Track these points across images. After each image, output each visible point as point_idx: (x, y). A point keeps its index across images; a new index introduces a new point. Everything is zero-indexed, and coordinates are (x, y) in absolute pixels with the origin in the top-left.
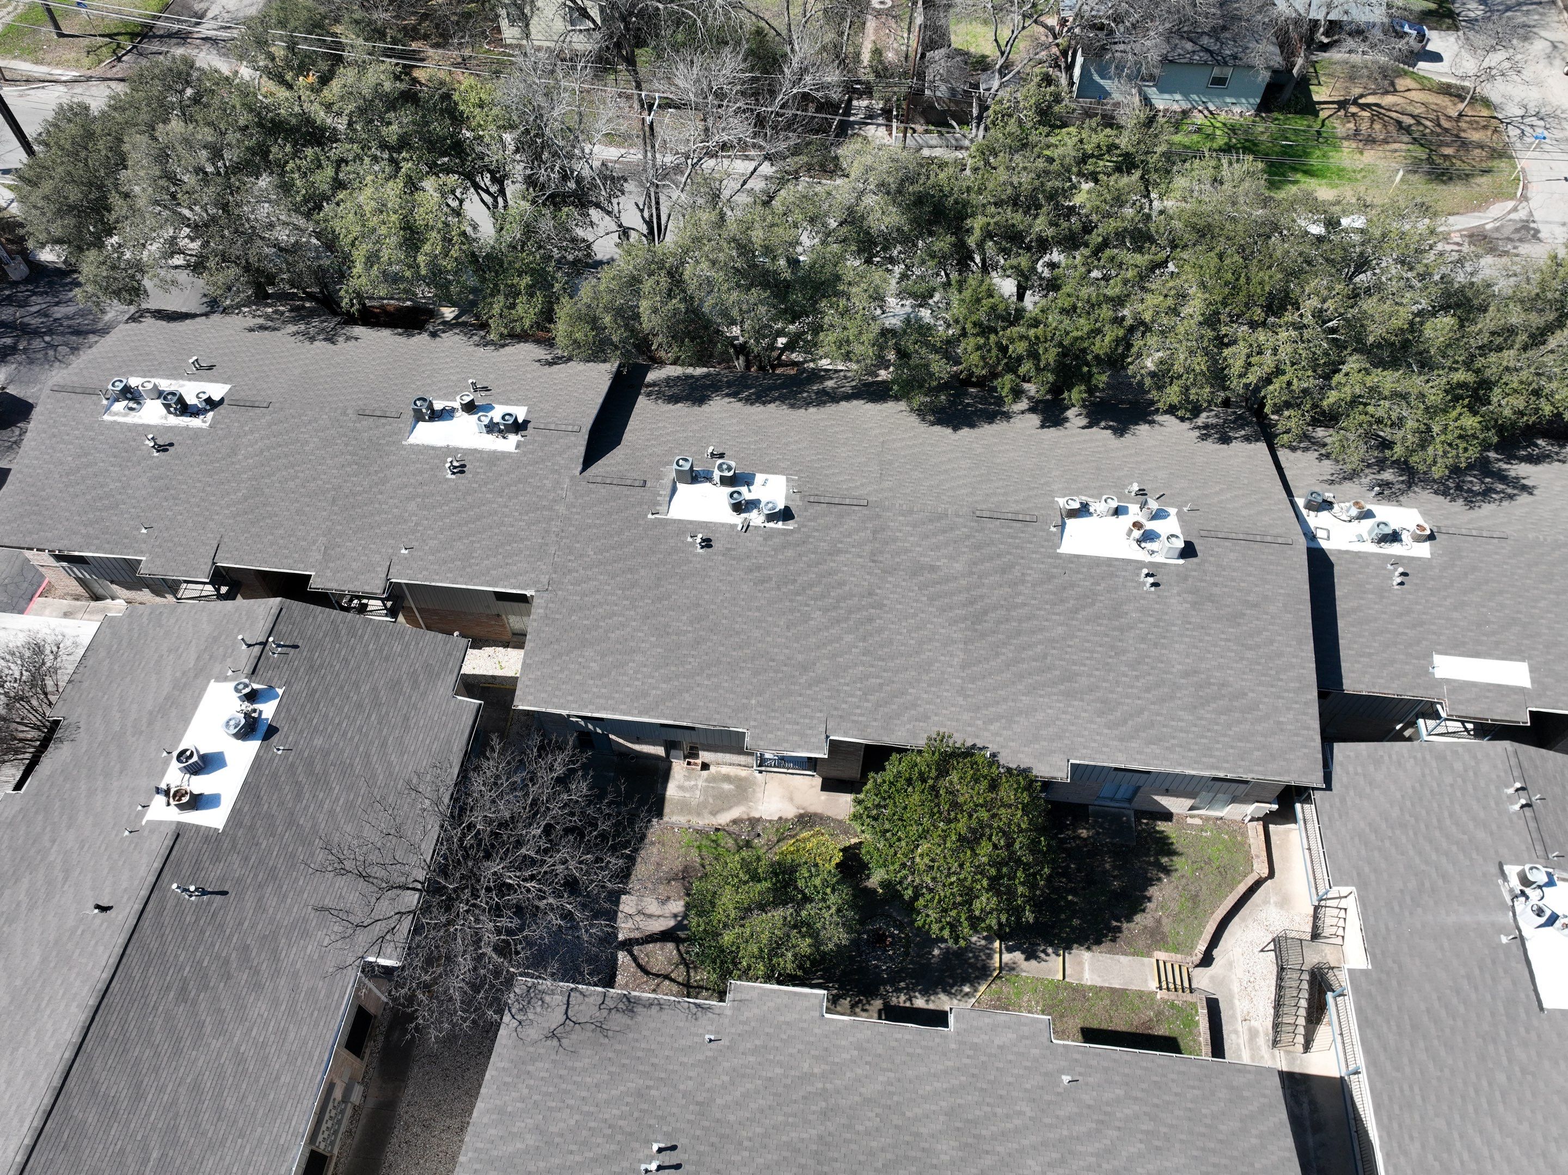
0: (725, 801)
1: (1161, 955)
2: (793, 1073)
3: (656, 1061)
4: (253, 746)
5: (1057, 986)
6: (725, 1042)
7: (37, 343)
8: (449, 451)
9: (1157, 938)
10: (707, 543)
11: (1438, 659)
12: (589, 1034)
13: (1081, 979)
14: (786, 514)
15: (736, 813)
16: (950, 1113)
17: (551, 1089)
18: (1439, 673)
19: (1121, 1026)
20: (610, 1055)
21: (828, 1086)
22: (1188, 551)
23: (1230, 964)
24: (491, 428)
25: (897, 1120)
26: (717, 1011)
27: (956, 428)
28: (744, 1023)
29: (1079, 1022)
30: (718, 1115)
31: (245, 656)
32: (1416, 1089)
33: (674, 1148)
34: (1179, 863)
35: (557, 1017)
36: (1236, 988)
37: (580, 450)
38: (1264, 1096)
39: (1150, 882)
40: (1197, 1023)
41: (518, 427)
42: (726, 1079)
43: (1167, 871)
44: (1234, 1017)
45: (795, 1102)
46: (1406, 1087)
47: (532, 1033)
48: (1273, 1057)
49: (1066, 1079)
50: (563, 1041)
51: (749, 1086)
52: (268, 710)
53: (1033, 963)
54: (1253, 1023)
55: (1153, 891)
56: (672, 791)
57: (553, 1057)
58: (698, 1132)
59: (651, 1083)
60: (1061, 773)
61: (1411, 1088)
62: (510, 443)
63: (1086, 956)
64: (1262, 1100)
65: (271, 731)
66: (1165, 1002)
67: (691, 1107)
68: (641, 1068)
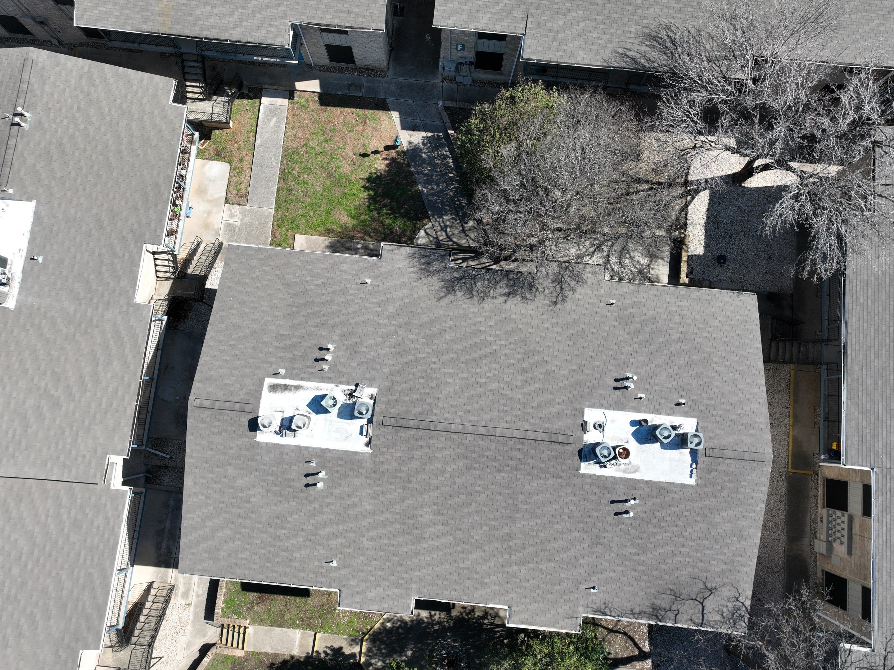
1: (239, 653)
2: (533, 566)
3: (633, 573)
5: (322, 628)
6: (583, 587)
12: (684, 592)
13: (303, 634)
16: (420, 539)
17: (707, 552)
19: (280, 599)
20: (667, 577)
21: (507, 557)
23: (188, 646)
25: (460, 534)
26: (589, 609)
28: (569, 601)
29: (310, 601)
30: (586, 536)
32: (81, 560)
33: (617, 514)
35: (710, 604)
36: (189, 628)
38: (193, 554)
40: (224, 602)
42: (581, 561)
44: (196, 607)
45: (531, 546)
46: (89, 562)
47: (726, 592)
48: (176, 579)
49: (334, 564)
50: (703, 587)
51: (565, 556)
53: (336, 646)
54: (183, 602)
57: (709, 575)
58: (600, 524)
59: (635, 557)
61: (85, 561)
63: (296, 651)
64: (195, 551)
66: (245, 618)
67: (605, 541)
68: (643, 568)
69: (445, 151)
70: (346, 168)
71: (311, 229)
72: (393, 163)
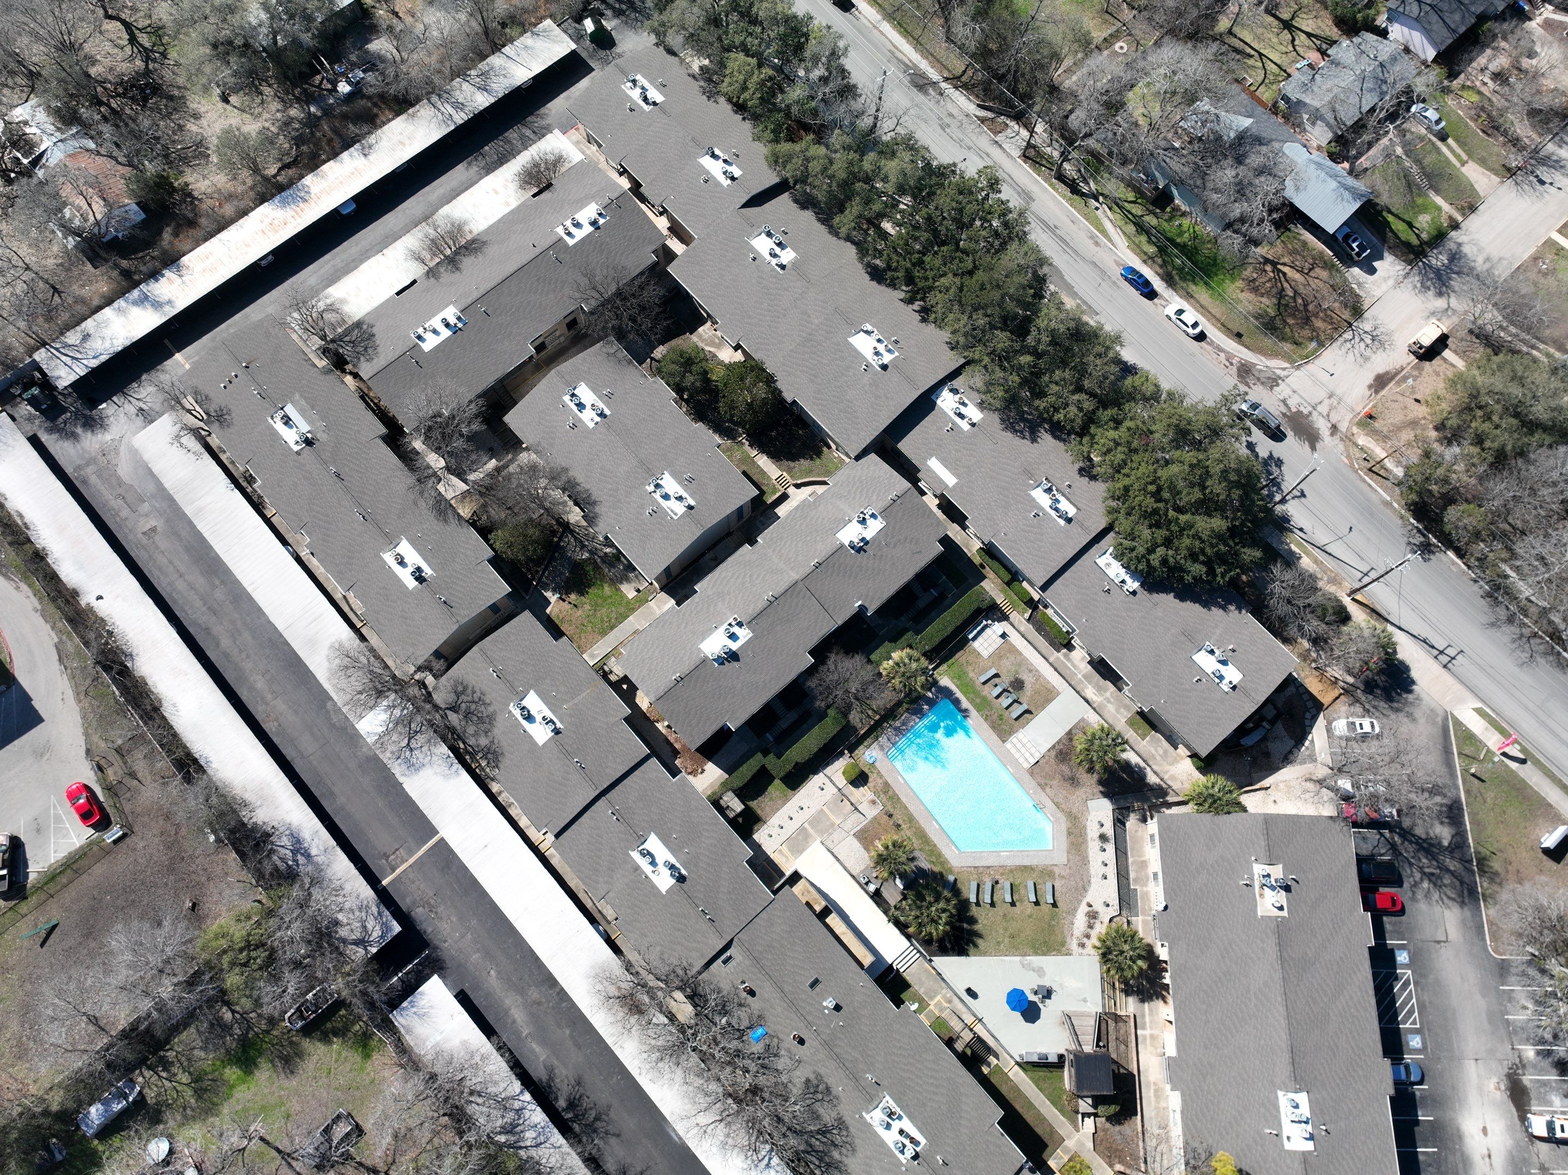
0: (712, 344)
1: (785, 474)
2: (652, 403)
3: (625, 377)
4: (592, 229)
5: (750, 457)
6: (644, 386)
7: (633, 15)
8: (707, 172)
9: (789, 471)
10: (754, 259)
11: (934, 459)
12: (616, 360)
13: (758, 461)
14: (783, 267)
15: (712, 349)
16: (676, 438)
17: (598, 363)
18: (929, 463)
19: (755, 478)
20: (616, 368)
21: (656, 412)
22: (884, 367)
23: (802, 492)
24: (725, 173)
25: (663, 429)
26: (649, 380)
27: (872, 279)
28: (652, 386)
29: (745, 468)
30: (628, 397)
31: (607, 201)
33: (613, 394)
34: (818, 461)
35: (612, 351)
37: (744, 201)
39: (804, 458)
40: (776, 494)
41: (733, 179)
42: (636, 392)
43: (812, 459)
45: (646, 409)
47: (604, 350)
49: (709, 454)
50: (610, 357)
51: (640, 398)
52: (601, 221)
53: (749, 447)
55: (802, 461)
56: (701, 330)
57: (604, 358)
58: (620, 396)
59: (620, 380)
60: (789, 400)
62: (726, 182)
63: (765, 458)
65: (598, 228)
66: (773, 483)
67: (623, 391)
68: (621, 376)
69: (544, 579)
70: (587, 607)
71: (623, 596)
72: (568, 593)
